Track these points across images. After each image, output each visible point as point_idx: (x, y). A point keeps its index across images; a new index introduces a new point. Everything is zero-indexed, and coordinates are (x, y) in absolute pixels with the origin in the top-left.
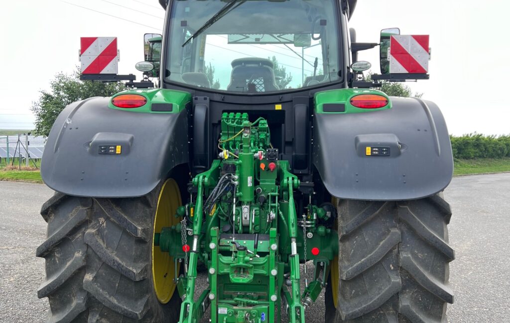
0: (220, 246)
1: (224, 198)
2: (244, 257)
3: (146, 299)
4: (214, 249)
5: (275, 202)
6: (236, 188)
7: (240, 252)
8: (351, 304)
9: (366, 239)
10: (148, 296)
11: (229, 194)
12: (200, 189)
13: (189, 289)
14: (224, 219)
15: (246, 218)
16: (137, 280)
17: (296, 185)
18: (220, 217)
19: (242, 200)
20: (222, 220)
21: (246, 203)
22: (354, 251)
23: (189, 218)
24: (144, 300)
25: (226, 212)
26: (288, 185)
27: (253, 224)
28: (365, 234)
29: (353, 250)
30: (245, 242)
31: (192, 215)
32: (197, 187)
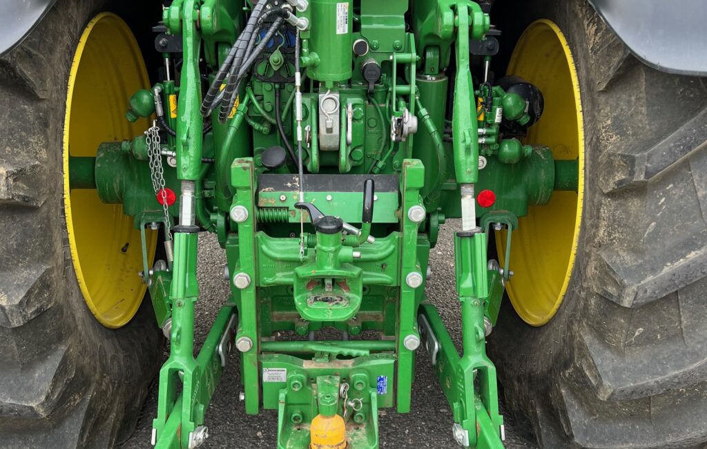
0: (259, 208)
1: (261, 69)
2: (336, 251)
3: (60, 359)
4: (245, 222)
5: (407, 83)
6: (301, 41)
7: (326, 236)
8: (628, 360)
9: (700, 194)
10: (63, 348)
11: (276, 57)
12: (189, 42)
13: (179, 334)
14: (265, 128)
15: (330, 130)
16: (15, 324)
17: (478, 30)
18: (252, 123)
19: (318, 75)
20: (259, 132)
21: (329, 85)
22: (656, 226)
23: (167, 122)
24: (52, 364)
25: (269, 108)
26: (456, 30)
27: (348, 144)
28: (696, 177)
29: (653, 224)
30: (329, 198)
31: (173, 116)
32: (179, 35)
